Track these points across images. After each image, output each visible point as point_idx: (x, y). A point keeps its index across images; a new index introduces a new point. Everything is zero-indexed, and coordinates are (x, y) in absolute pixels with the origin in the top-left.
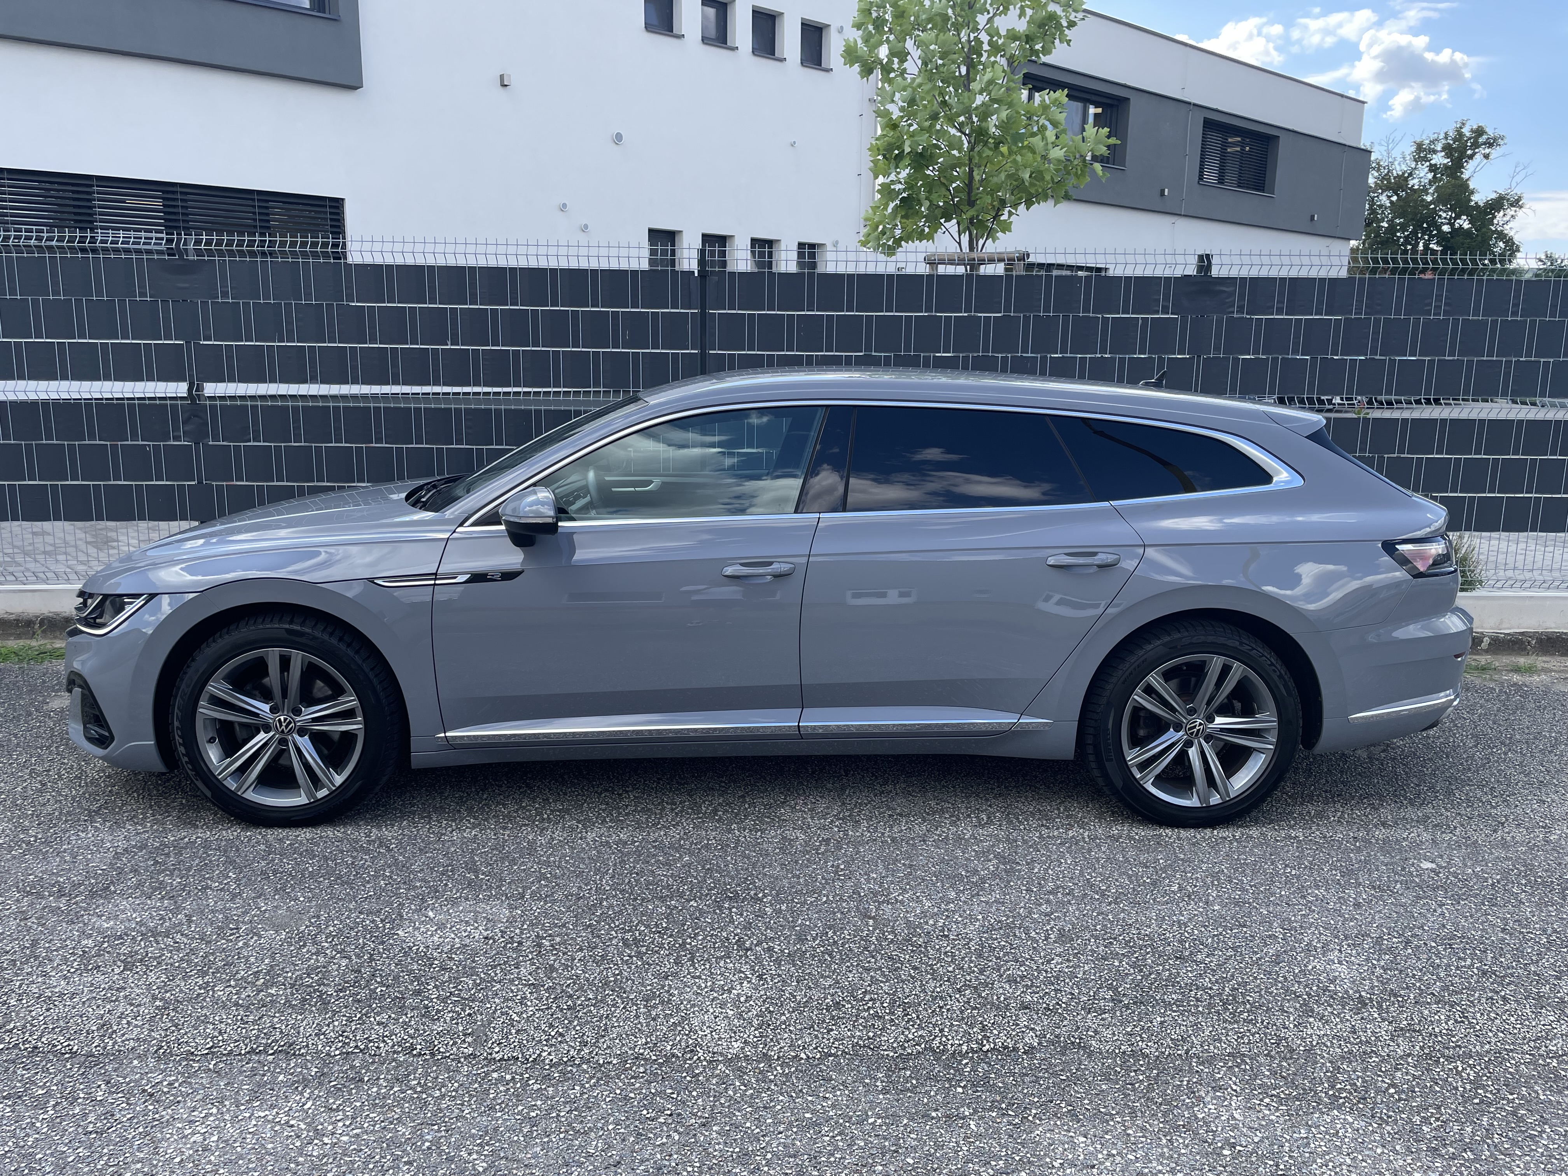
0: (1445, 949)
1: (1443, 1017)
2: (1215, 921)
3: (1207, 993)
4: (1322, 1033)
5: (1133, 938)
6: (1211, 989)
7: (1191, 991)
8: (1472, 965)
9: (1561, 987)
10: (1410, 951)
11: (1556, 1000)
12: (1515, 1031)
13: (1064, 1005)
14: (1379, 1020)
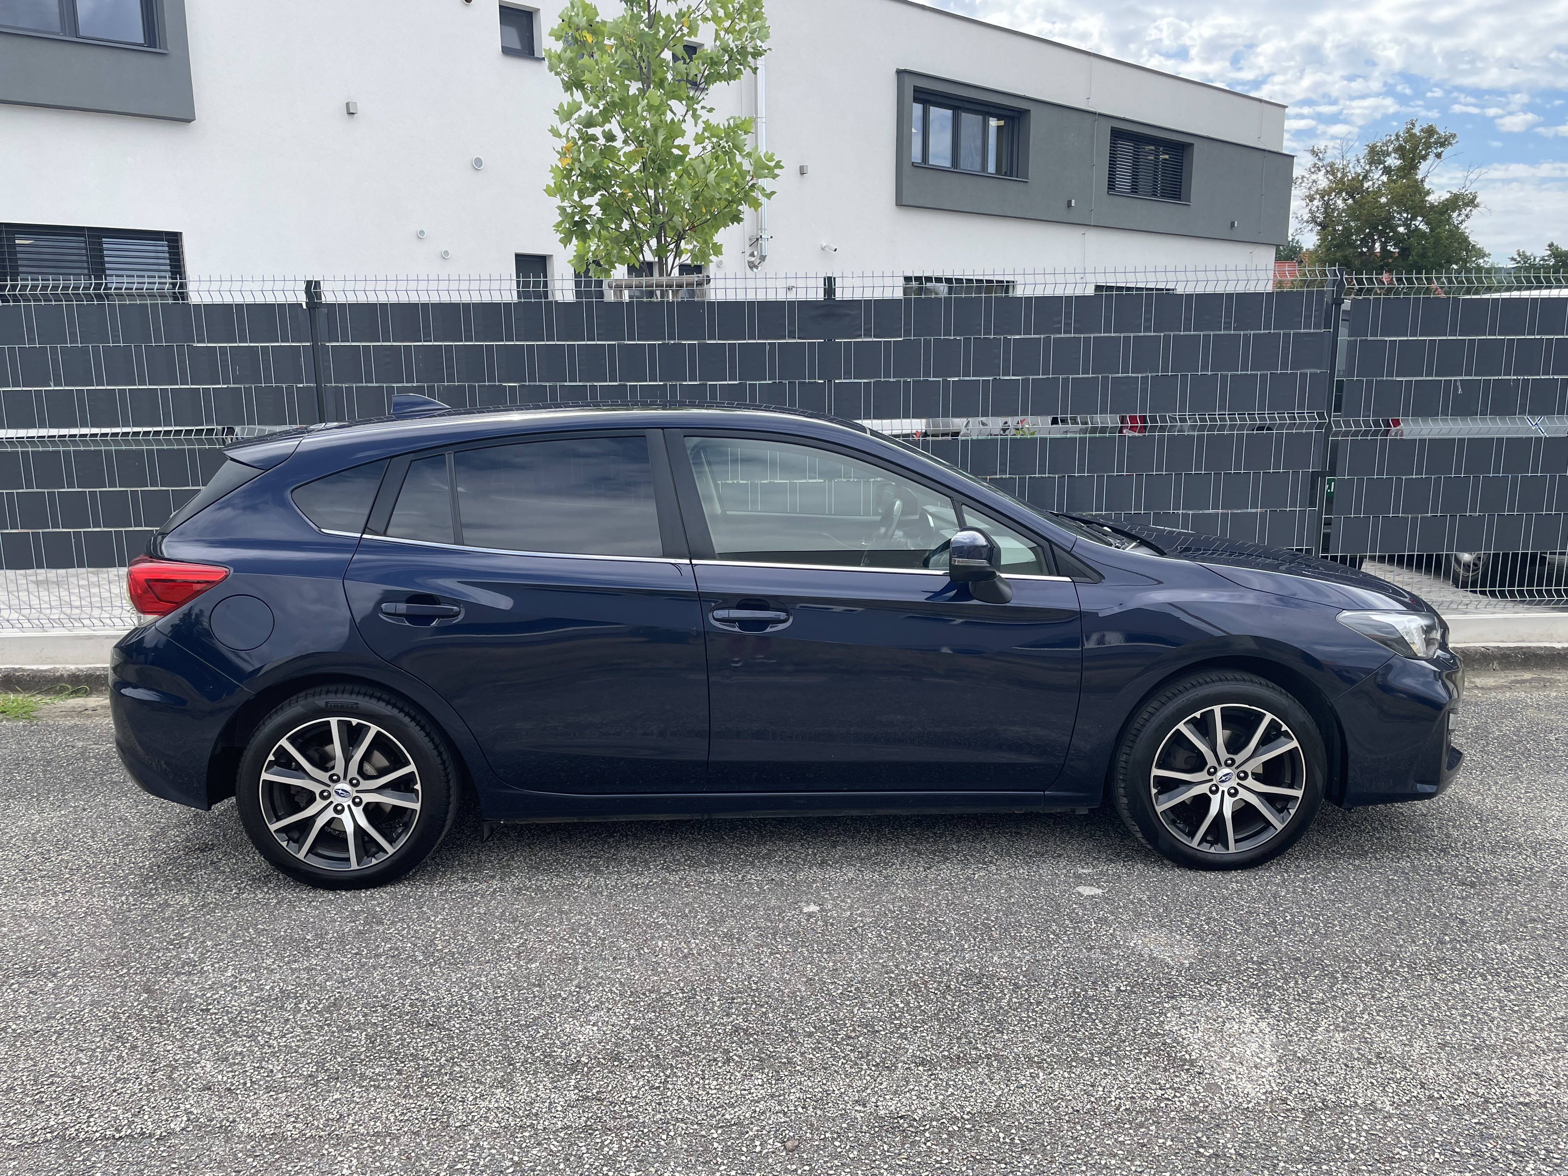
0: (719, 1007)
1: (641, 1083)
2: (515, 980)
3: (419, 1064)
4: (496, 1105)
5: (404, 1005)
6: (427, 1059)
7: (402, 1062)
8: (732, 1022)
9: (802, 1045)
10: (681, 1009)
11: (785, 1060)
12: (705, 1098)
13: (249, 1085)
14: (572, 1088)
